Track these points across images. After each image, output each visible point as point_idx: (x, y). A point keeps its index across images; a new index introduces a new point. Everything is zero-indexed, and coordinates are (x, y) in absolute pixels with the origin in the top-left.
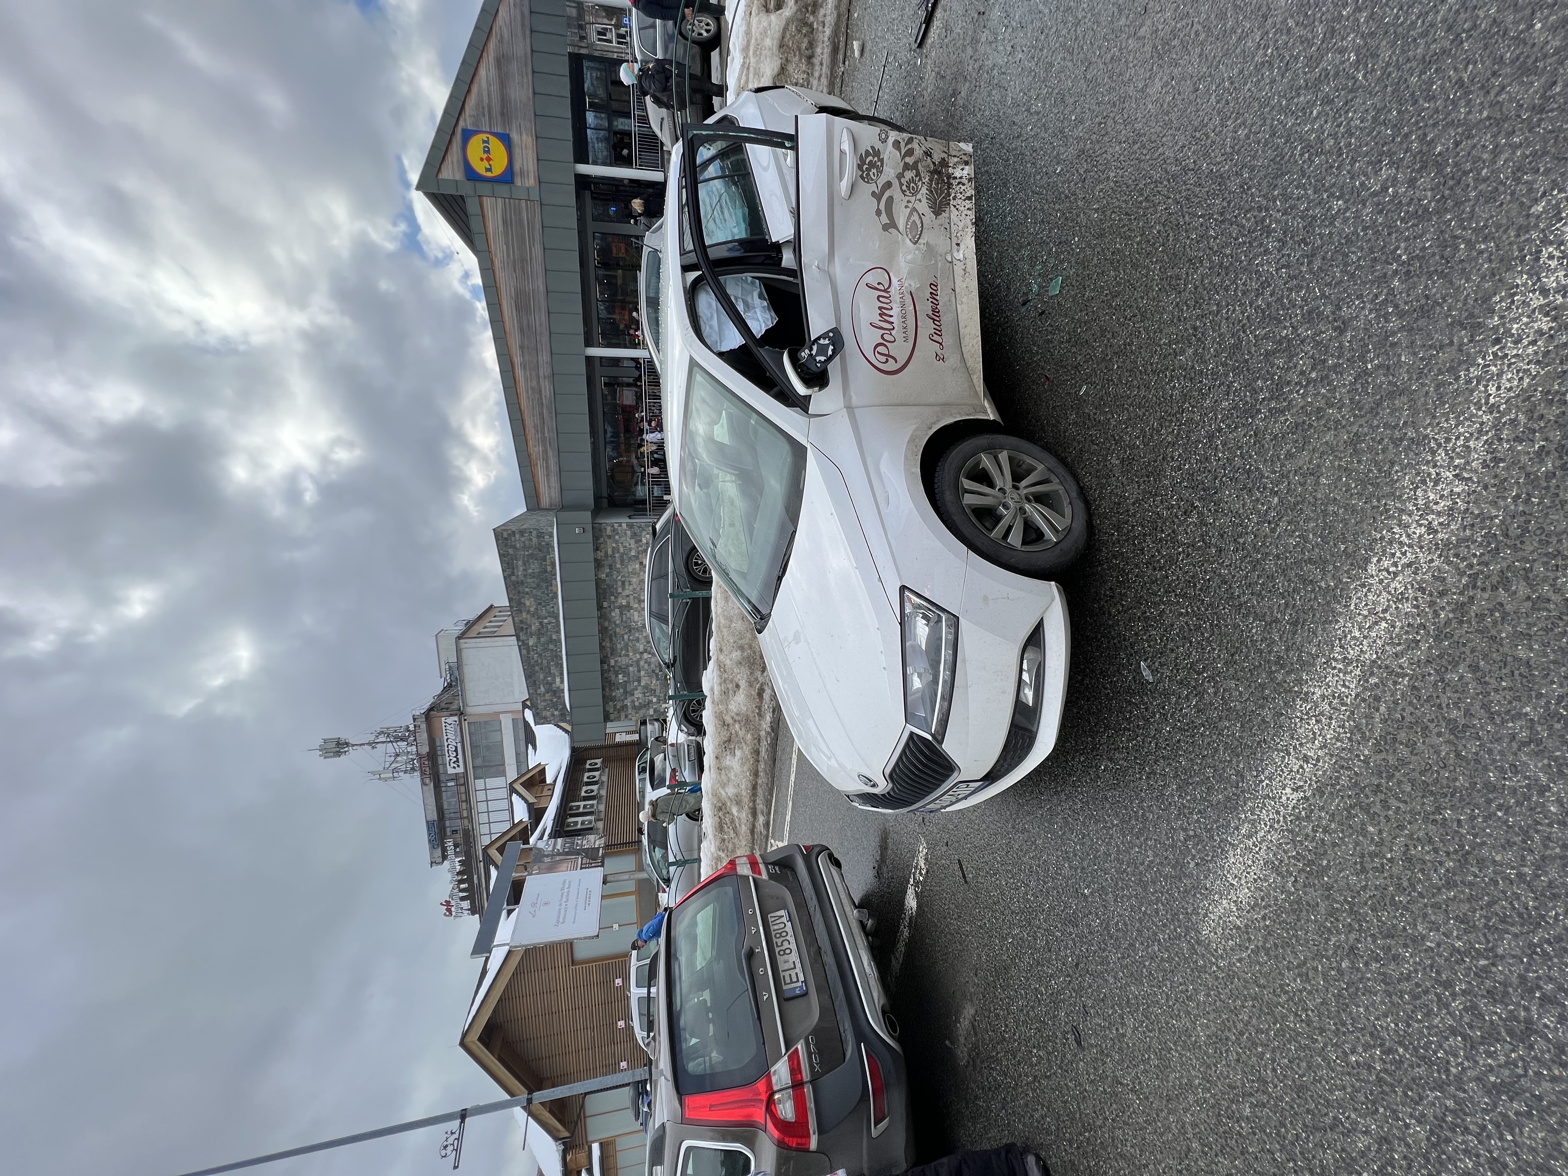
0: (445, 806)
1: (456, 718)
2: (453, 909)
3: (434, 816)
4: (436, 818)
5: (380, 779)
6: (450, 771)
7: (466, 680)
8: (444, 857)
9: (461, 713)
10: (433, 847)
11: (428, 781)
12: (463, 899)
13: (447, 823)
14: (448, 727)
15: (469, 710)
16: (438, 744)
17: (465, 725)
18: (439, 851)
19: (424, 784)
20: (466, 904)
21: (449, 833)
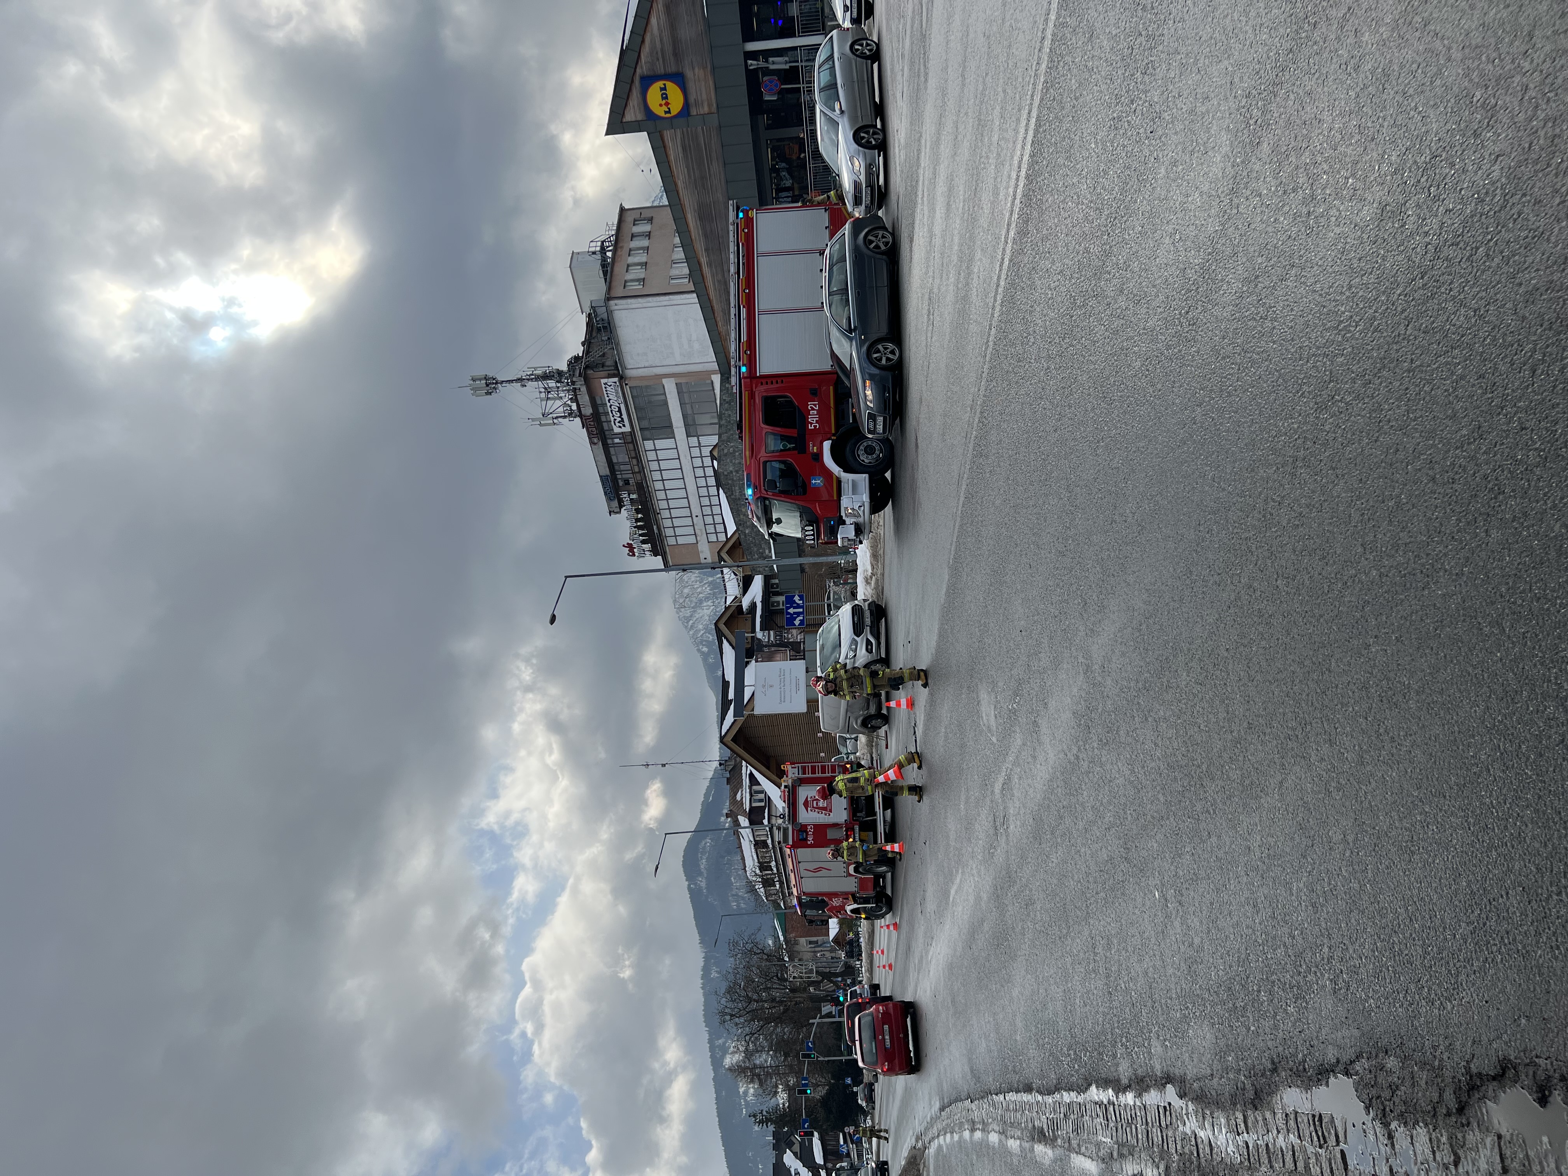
0: (615, 460)
1: (616, 379)
2: (635, 550)
3: (607, 472)
4: (608, 473)
5: (541, 425)
6: (617, 430)
7: (622, 343)
8: (621, 507)
9: (622, 378)
10: (609, 499)
11: (595, 440)
12: (643, 542)
13: (619, 477)
14: (609, 389)
15: (629, 373)
16: (599, 402)
17: (627, 390)
18: (616, 501)
19: (592, 443)
20: (647, 547)
21: (621, 483)
